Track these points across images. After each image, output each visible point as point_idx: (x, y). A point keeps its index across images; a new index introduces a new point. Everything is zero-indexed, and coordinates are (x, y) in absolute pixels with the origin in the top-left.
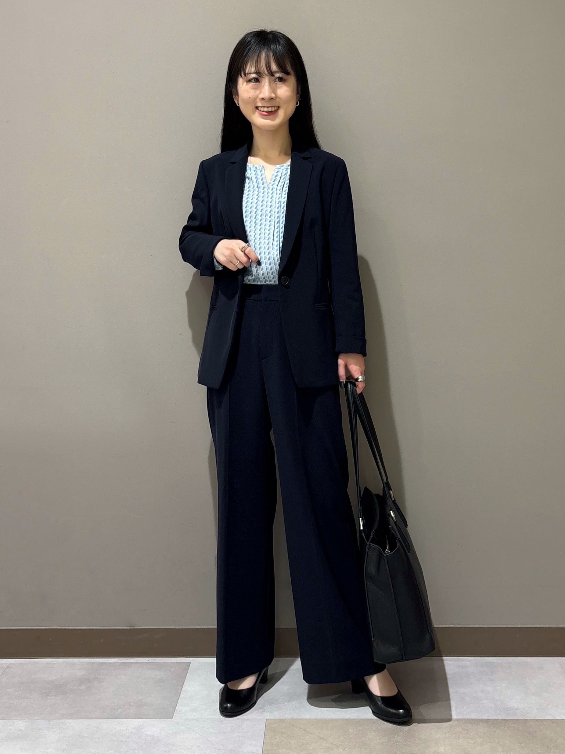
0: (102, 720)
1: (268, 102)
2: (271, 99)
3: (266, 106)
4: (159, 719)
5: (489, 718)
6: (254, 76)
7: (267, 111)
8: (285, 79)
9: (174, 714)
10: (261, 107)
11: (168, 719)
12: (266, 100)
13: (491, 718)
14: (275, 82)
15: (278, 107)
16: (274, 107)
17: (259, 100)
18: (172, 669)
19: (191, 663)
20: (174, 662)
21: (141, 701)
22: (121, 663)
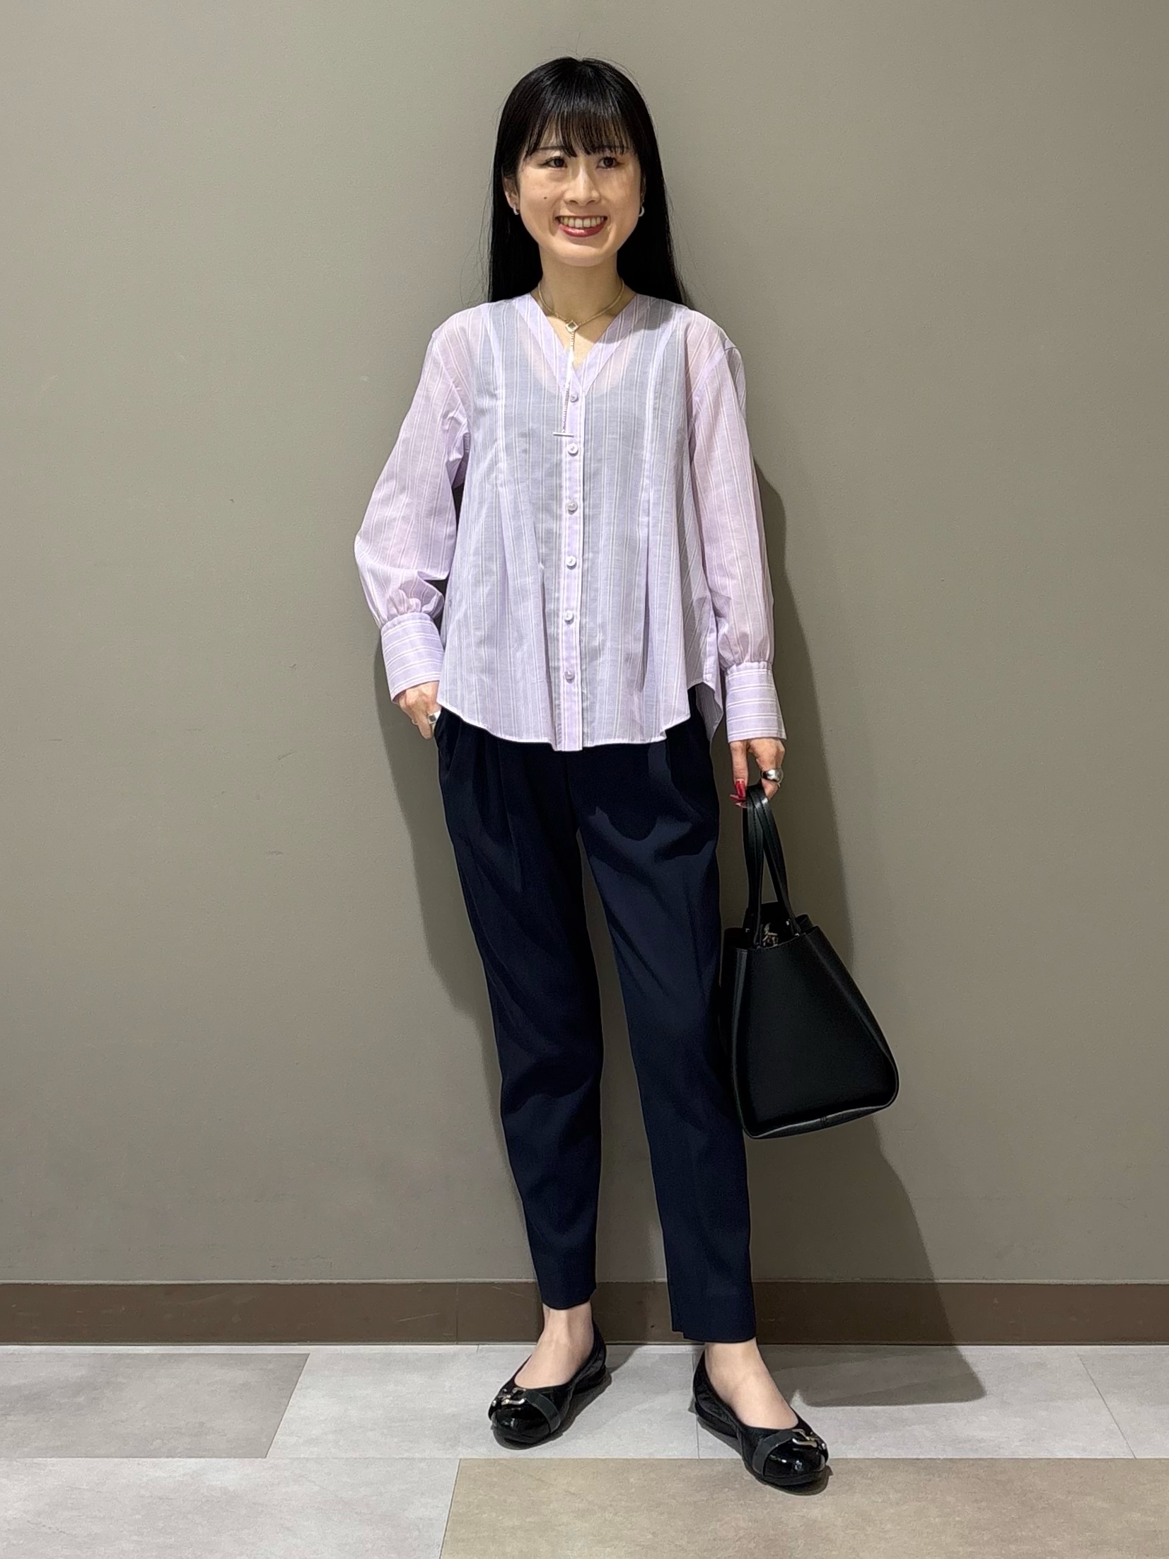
0: (121, 1460)
1: (581, 207)
2: (591, 202)
3: (580, 215)
4: (238, 1459)
5: (921, 1457)
6: (557, 154)
7: (581, 226)
8: (621, 162)
9: (271, 1449)
10: (569, 217)
11: (256, 1457)
12: (580, 204)
14: (598, 167)
15: (603, 219)
16: (596, 217)
17: (565, 205)
18: (271, 1366)
19: (309, 1354)
20: (275, 1352)
21: (202, 1424)
22: (163, 1355)
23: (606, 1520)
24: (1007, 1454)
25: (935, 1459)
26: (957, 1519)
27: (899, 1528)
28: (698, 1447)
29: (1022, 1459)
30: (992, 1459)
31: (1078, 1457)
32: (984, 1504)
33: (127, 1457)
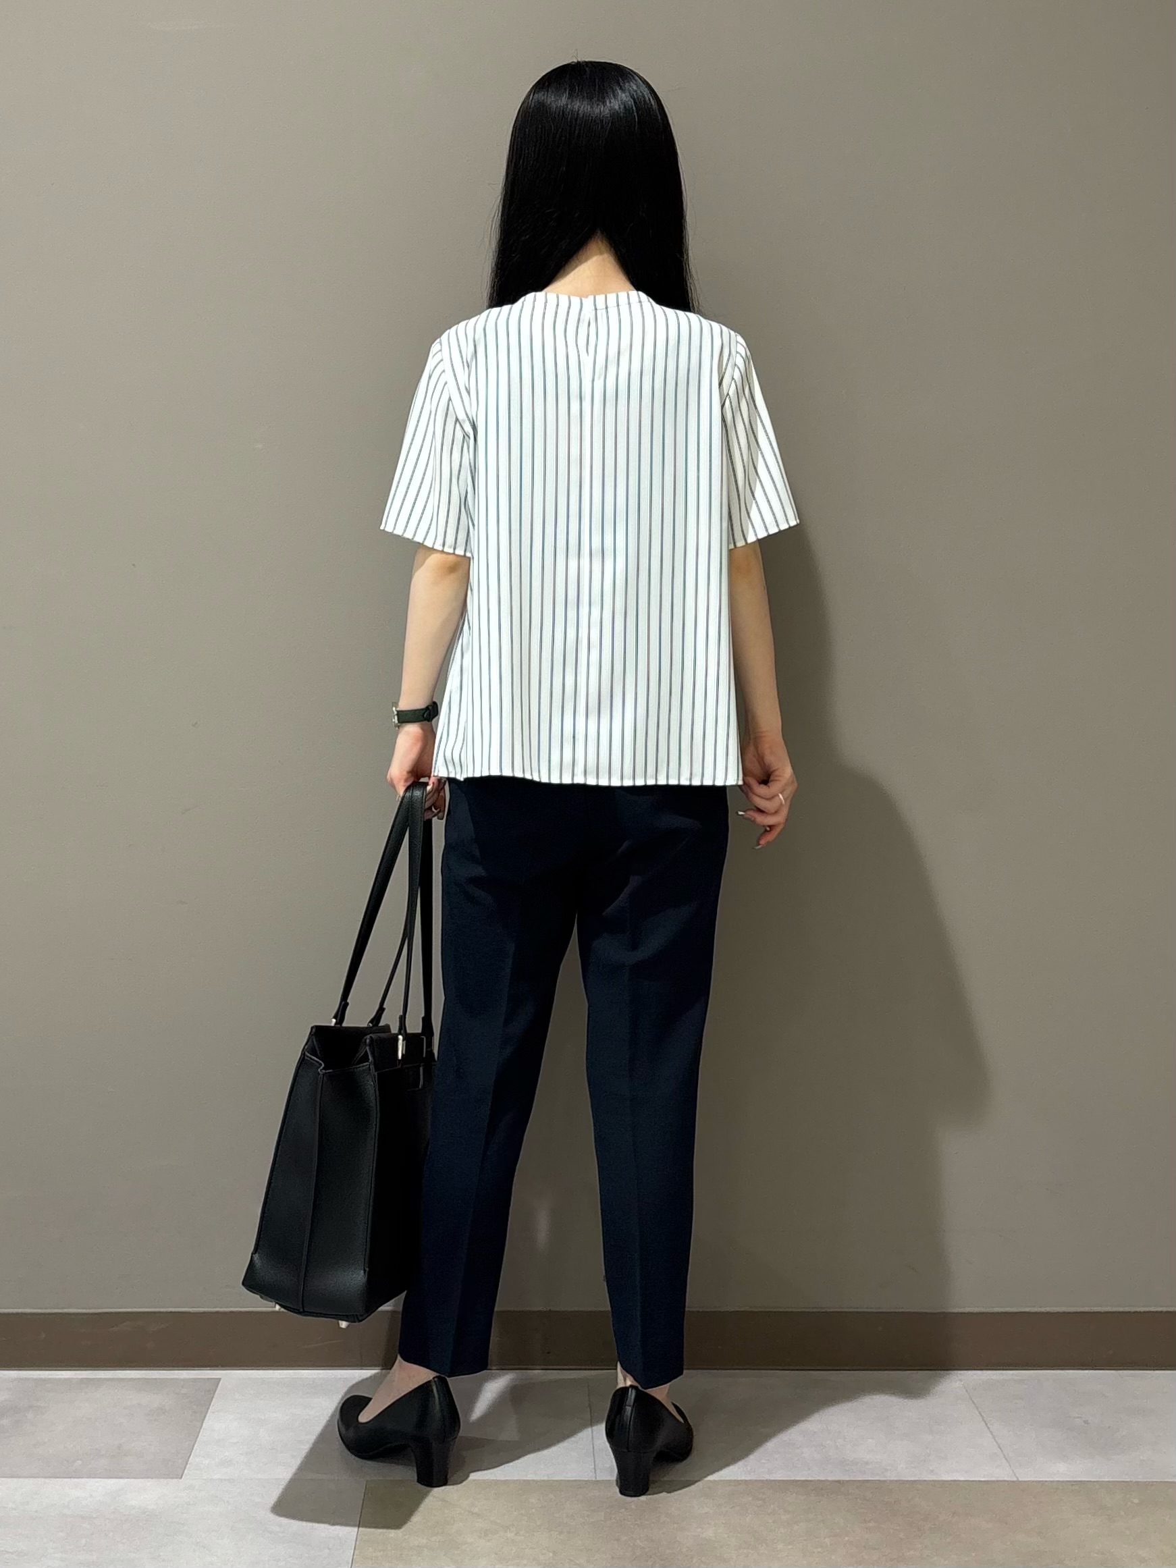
0: (43, 1480)
4: (153, 1480)
9: (186, 1471)
11: (172, 1478)
13: (812, 1479)
18: (184, 1391)
19: (220, 1379)
20: (187, 1377)
21: (119, 1447)
22: (82, 1379)
23: (508, 1539)
24: (891, 1476)
25: (824, 1481)
26: (847, 1538)
27: (790, 1547)
28: (595, 1469)
29: (907, 1481)
30: (879, 1481)
31: (962, 1479)
32: (871, 1524)
33: (50, 1477)
